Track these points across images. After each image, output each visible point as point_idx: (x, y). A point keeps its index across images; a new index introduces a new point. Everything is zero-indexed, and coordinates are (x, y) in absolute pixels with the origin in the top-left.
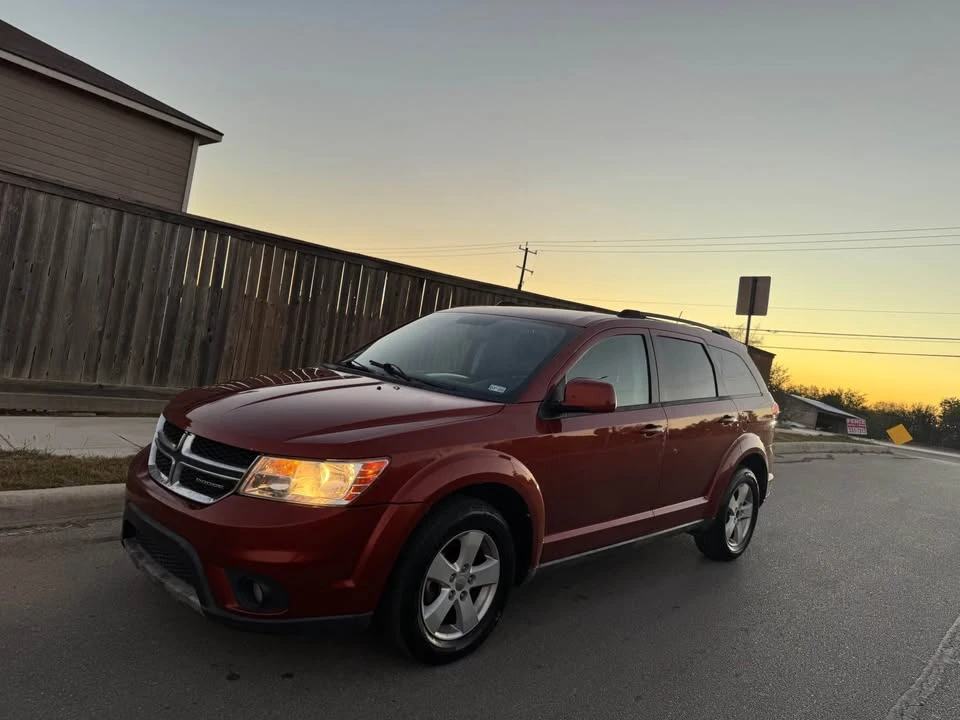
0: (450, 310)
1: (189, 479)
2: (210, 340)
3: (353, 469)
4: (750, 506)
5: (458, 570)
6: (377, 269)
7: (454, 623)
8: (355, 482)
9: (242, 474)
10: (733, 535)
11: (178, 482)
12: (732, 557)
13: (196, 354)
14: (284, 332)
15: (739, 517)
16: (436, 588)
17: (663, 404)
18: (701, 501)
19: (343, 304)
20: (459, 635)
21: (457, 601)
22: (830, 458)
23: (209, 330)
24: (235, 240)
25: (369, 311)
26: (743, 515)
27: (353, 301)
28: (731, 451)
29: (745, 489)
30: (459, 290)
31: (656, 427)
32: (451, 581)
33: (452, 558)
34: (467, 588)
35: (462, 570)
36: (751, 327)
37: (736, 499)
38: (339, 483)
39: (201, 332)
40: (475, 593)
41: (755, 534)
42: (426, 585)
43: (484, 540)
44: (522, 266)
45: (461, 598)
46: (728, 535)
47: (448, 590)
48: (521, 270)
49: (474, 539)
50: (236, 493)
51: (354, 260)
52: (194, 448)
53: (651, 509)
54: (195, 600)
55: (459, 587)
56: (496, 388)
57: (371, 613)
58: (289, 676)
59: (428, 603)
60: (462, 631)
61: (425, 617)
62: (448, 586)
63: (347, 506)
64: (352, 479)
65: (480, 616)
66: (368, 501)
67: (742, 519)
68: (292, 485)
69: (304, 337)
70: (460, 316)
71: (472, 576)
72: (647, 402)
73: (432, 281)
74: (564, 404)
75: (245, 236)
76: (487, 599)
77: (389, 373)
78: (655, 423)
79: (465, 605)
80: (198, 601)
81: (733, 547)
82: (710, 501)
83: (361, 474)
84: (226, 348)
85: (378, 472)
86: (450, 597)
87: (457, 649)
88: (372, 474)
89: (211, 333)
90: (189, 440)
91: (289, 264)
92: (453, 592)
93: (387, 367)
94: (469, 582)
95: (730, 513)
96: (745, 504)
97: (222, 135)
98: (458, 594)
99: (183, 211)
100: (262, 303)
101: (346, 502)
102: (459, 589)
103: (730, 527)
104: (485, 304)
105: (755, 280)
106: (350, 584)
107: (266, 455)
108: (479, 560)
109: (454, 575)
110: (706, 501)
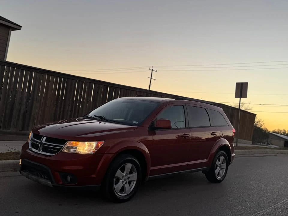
0: (119, 98)
1: (45, 149)
2: (27, 112)
3: (94, 144)
4: (225, 165)
5: (125, 175)
6: (90, 83)
7: (123, 191)
8: (95, 148)
9: (63, 146)
10: (219, 174)
11: (41, 151)
12: (219, 182)
13: (21, 117)
14: (54, 108)
15: (221, 168)
16: (118, 180)
17: (190, 128)
18: (205, 161)
19: (77, 97)
20: (125, 195)
21: (124, 184)
22: (276, 155)
23: (26, 108)
24: (36, 73)
25: (87, 99)
26: (223, 167)
27: (81, 95)
28: (216, 144)
29: (222, 158)
30: (122, 90)
31: (187, 135)
32: (123, 178)
33: (123, 171)
34: (127, 181)
35: (126, 175)
36: (241, 103)
37: (219, 161)
38: (90, 148)
39: (23, 109)
40: (130, 183)
41: (228, 174)
42: (115, 179)
43: (132, 167)
44: (150, 77)
45: (126, 184)
46: (217, 174)
47: (122, 181)
48: (150, 79)
49: (129, 166)
50: (61, 152)
51: (81, 79)
52: (46, 141)
53: (187, 162)
54: (49, 183)
55: (125, 180)
56: (135, 122)
57: (100, 185)
58: (76, 205)
59: (116, 184)
60: (126, 194)
61: (115, 188)
62: (122, 180)
63: (93, 154)
64: (94, 147)
65: (131, 190)
66: (98, 153)
67: (222, 169)
68: (77, 149)
69: (62, 110)
70: (123, 100)
71: (129, 177)
72: (184, 127)
73: (112, 87)
74: (156, 127)
75: (39, 71)
76: (134, 185)
77: (101, 119)
78: (187, 134)
79: (127, 186)
80: (50, 183)
81: (219, 178)
82: (209, 161)
83: (97, 145)
84: (33, 114)
85: (101, 145)
86: (122, 183)
87: (125, 199)
88: (100, 146)
89: (27, 109)
90: (45, 138)
91: (56, 82)
92: (123, 181)
93: (101, 117)
94: (128, 179)
95: (217, 166)
96: (223, 163)
97: (21, 27)
98: (124, 182)
99: (5, 60)
100: (46, 97)
101: (93, 153)
102: (125, 181)
103: (217, 171)
104: (133, 96)
105: (242, 84)
106: (94, 176)
107: (70, 141)
108: (131, 173)
109: (123, 176)
110: (207, 161)
